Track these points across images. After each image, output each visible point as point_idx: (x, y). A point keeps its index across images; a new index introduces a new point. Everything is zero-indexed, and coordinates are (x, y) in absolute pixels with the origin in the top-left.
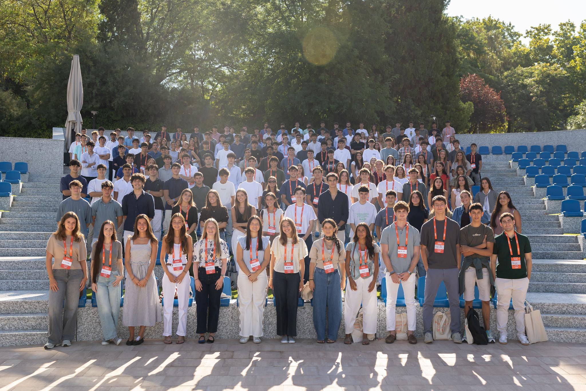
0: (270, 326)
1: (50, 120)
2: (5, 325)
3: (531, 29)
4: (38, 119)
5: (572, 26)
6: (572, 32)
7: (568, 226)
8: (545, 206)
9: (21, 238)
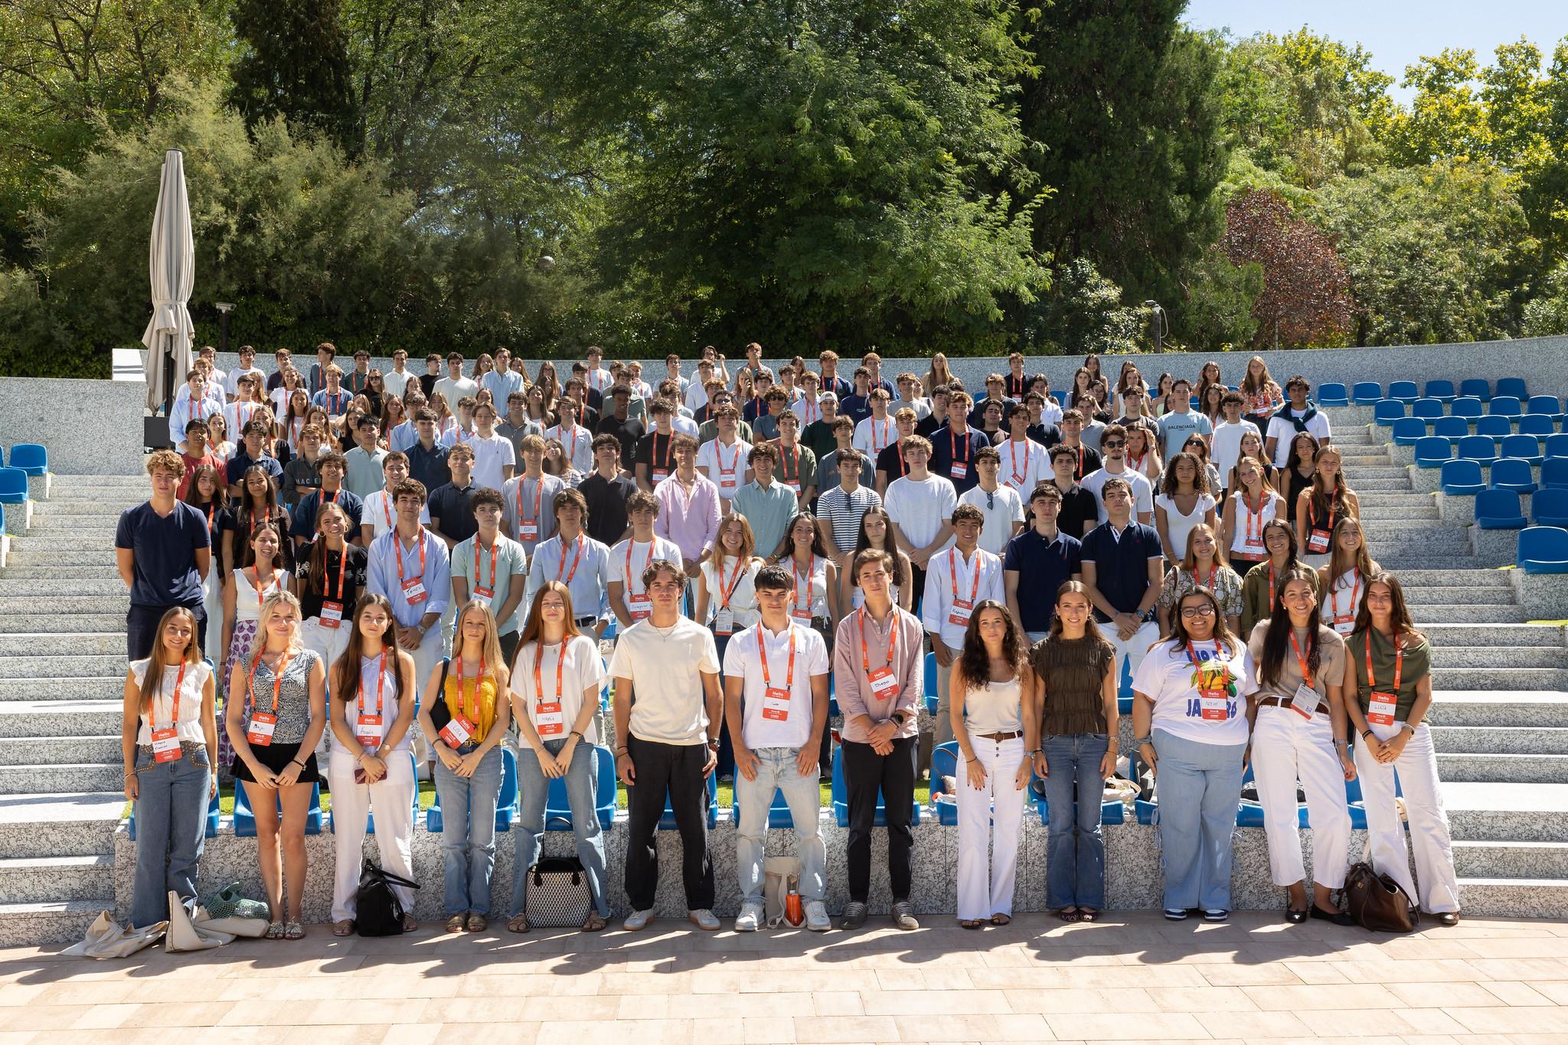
3: (1419, 63)
4: (71, 328)
5: (1531, 53)
6: (1531, 71)
7: (1536, 601)
8: (1471, 545)
9: (35, 650)
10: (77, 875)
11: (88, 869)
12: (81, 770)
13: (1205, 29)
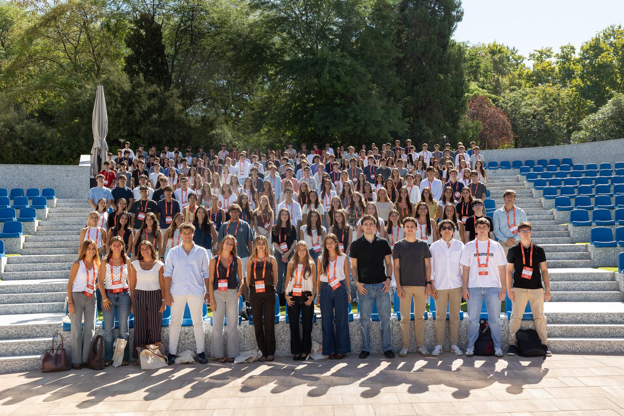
0: (283, 343)
1: (80, 149)
2: (16, 350)
3: (534, 52)
4: (69, 148)
5: (572, 48)
6: (572, 54)
7: (577, 236)
8: (554, 216)
9: (42, 261)
10: (45, 344)
11: (49, 342)
12: (53, 305)
13: (461, 41)
